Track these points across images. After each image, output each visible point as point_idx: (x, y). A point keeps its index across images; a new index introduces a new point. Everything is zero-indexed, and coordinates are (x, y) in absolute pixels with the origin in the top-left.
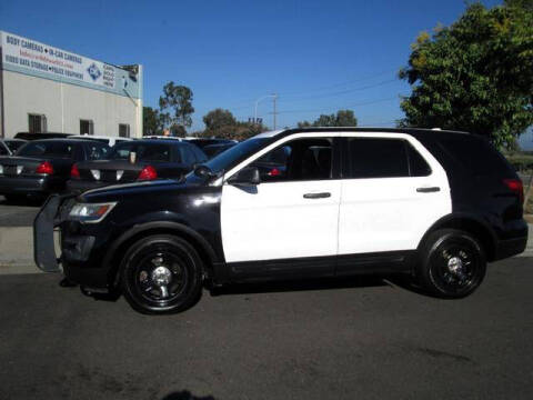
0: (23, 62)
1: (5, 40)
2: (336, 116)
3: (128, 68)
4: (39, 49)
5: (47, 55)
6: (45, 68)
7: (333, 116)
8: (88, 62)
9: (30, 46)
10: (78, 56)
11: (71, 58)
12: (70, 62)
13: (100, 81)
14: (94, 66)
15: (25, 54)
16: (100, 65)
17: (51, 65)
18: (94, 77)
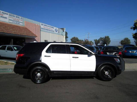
0: (44, 29)
1: (41, 24)
2: (104, 38)
3: (62, 29)
4: (46, 26)
5: (48, 27)
6: (48, 30)
7: (103, 38)
8: (55, 28)
9: (45, 25)
10: (53, 27)
11: (52, 27)
12: (52, 28)
13: (57, 32)
14: (56, 29)
15: (44, 27)
16: (57, 28)
17: (49, 29)
18: (56, 31)
